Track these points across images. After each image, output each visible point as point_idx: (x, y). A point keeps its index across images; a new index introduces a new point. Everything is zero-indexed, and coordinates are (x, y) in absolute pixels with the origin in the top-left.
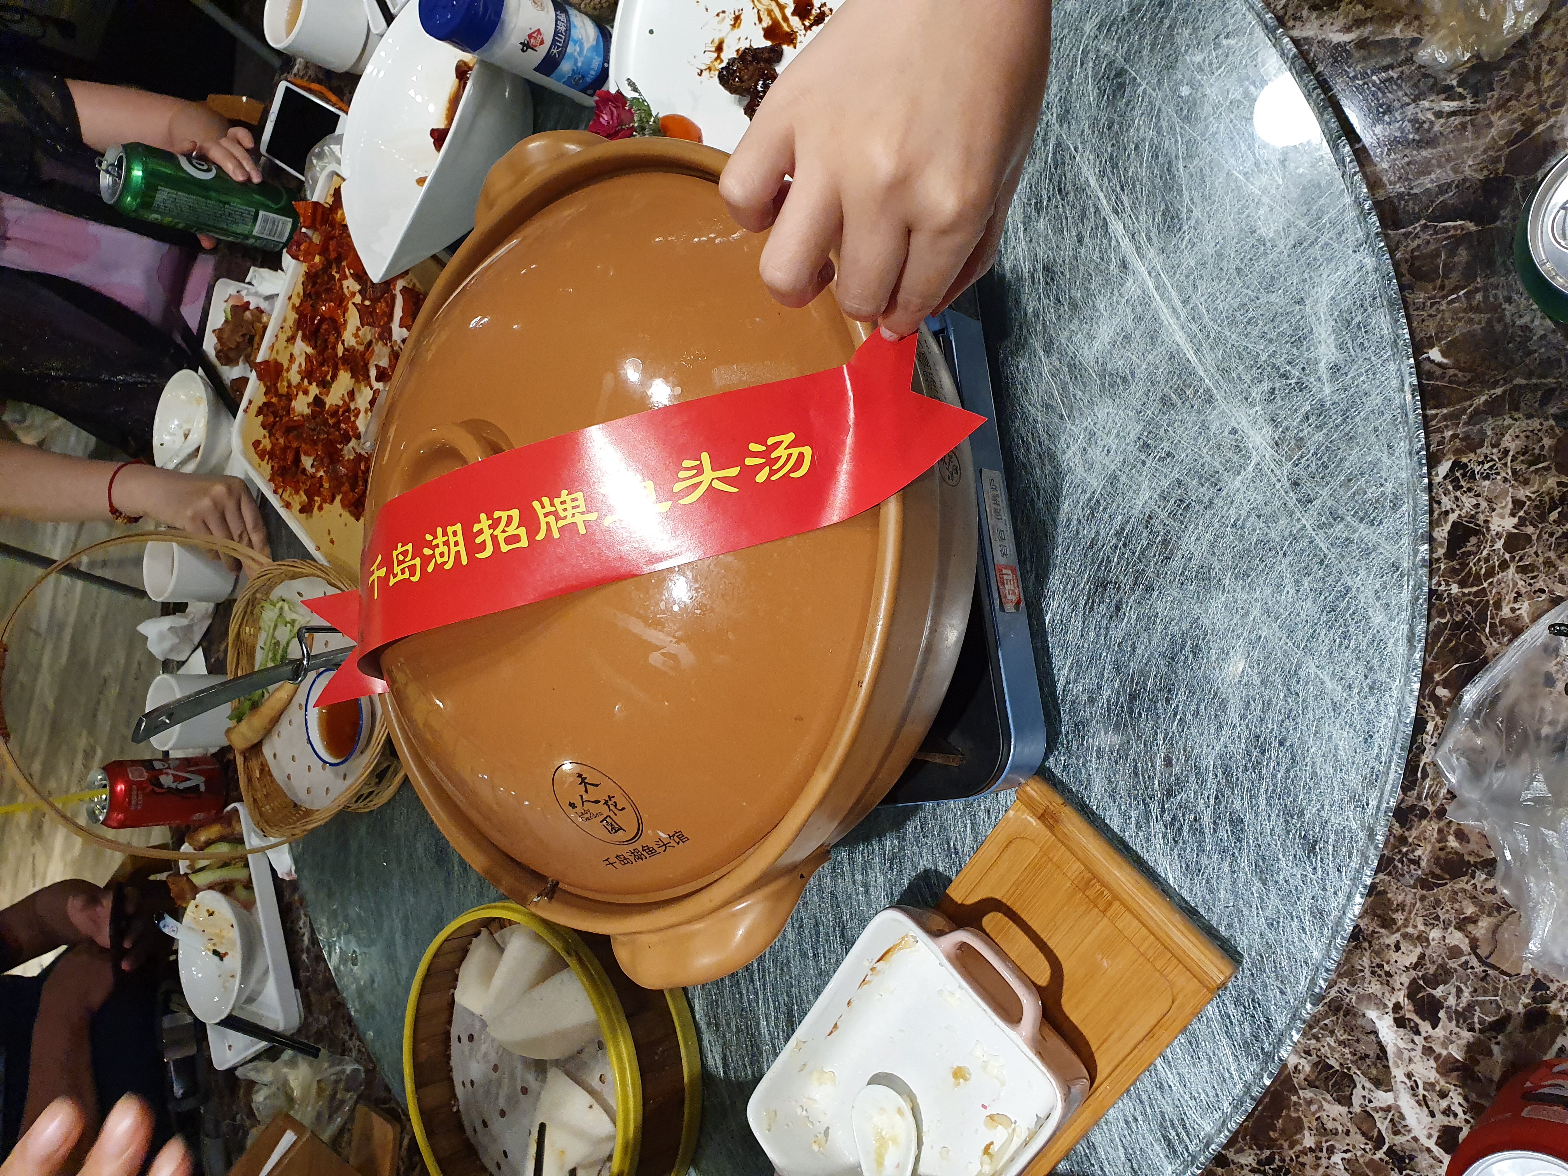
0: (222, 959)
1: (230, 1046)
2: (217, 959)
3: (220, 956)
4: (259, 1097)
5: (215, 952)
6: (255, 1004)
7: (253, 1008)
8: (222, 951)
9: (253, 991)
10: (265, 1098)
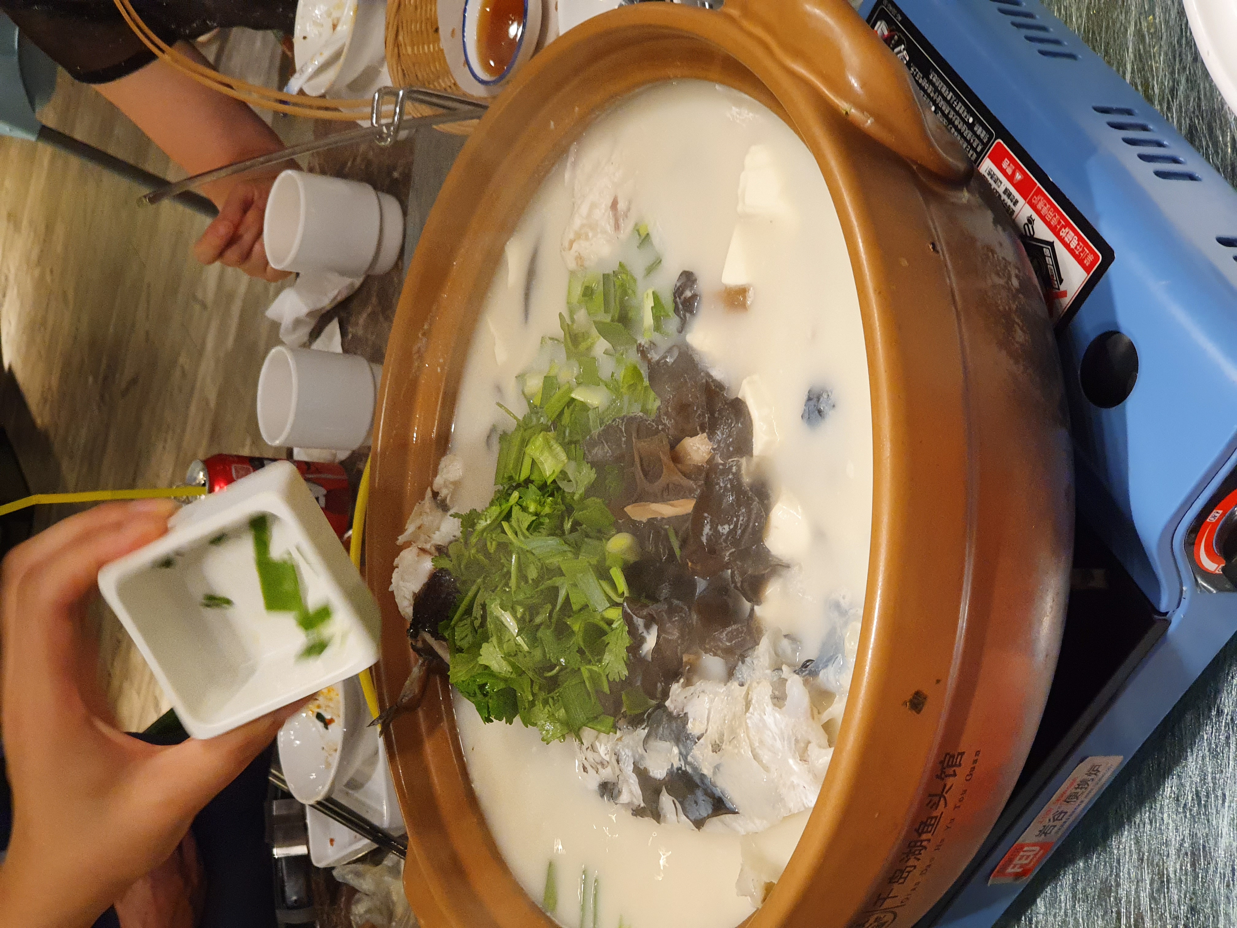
0: (326, 727)
1: (332, 841)
2: (320, 725)
3: (326, 723)
4: (359, 909)
5: (320, 717)
6: (362, 791)
7: (358, 795)
8: (328, 717)
9: (358, 771)
10: (366, 912)
